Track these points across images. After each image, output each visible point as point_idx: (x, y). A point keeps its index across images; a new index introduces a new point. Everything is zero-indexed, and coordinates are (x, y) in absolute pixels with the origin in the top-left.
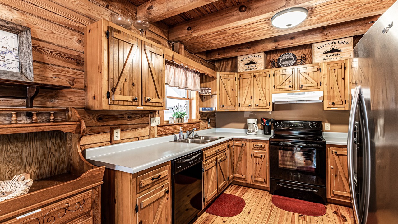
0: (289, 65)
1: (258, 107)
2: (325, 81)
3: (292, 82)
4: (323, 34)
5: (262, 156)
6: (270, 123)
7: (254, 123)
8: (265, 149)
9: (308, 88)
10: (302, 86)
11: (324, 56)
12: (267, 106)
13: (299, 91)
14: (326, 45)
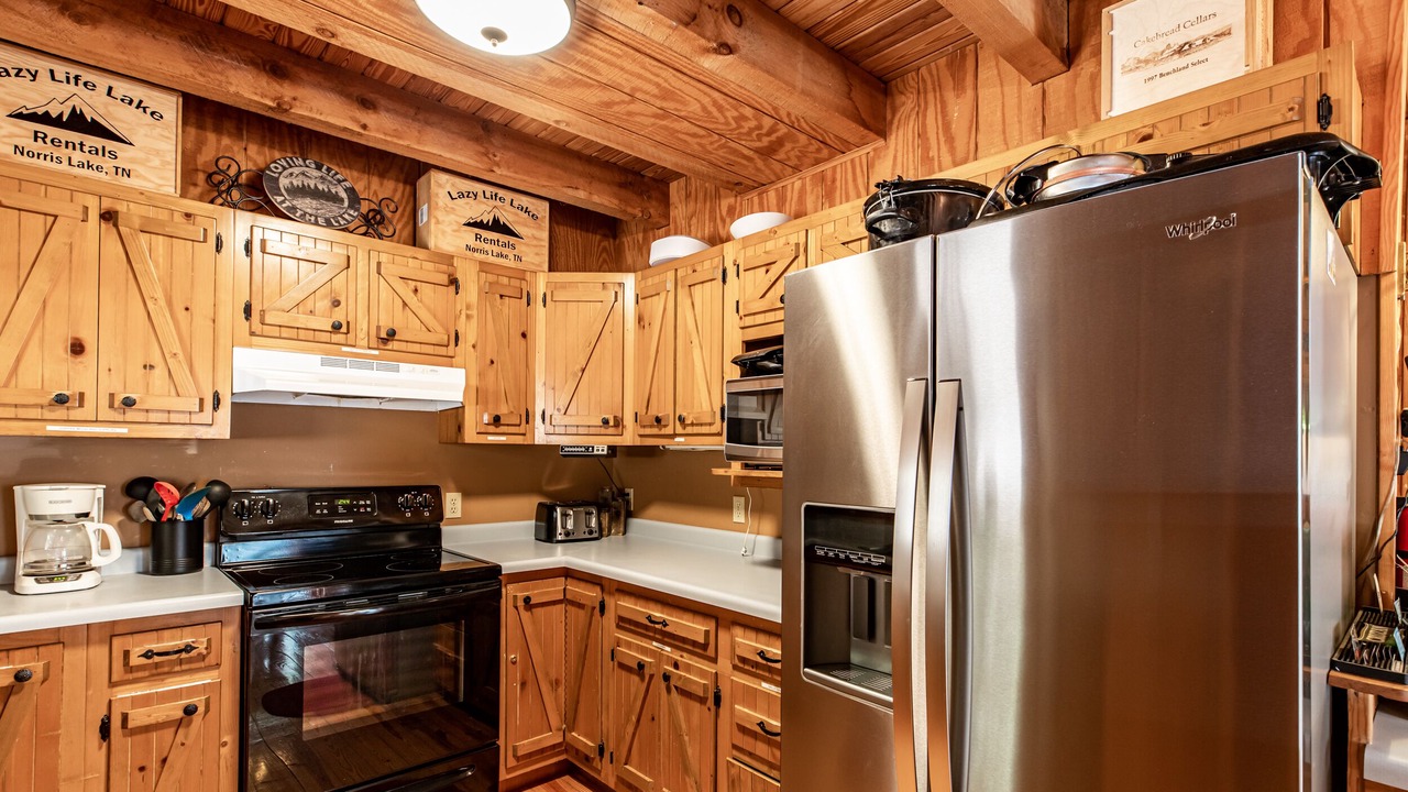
0: (329, 224)
1: (131, 415)
2: (470, 333)
3: (343, 304)
4: (482, 150)
5: (190, 711)
6: (204, 505)
7: (86, 515)
8: (211, 659)
9: (412, 347)
10: (392, 334)
11: (469, 236)
12: (201, 410)
13: (376, 352)
14: (476, 196)
